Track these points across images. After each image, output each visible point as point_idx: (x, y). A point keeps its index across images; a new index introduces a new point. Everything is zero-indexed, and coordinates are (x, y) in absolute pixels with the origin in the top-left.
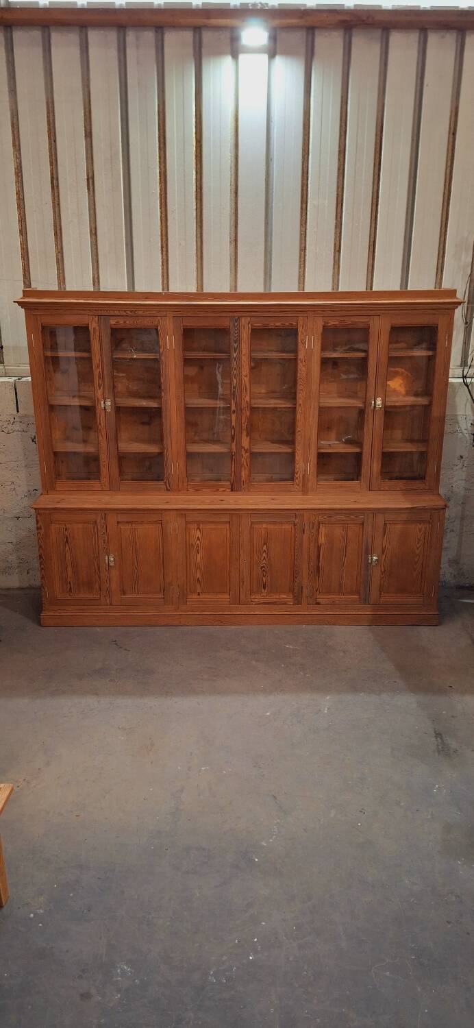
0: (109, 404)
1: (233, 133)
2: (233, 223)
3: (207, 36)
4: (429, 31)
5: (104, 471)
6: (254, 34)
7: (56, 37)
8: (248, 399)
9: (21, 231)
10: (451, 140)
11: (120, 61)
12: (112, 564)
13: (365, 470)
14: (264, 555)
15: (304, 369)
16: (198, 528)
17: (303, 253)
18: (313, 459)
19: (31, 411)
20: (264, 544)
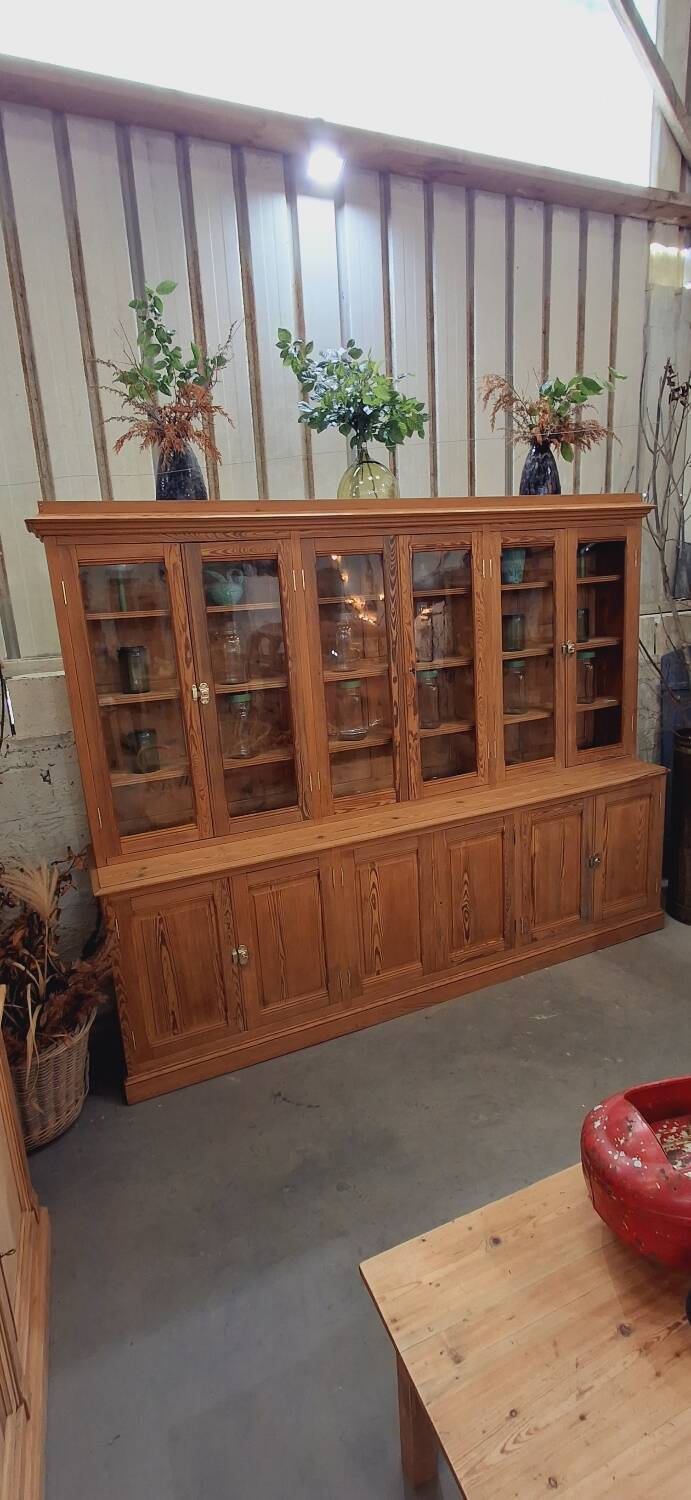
0: (205, 689)
3: (251, 161)
4: (516, 200)
5: (203, 806)
6: (324, 165)
10: (545, 338)
12: (244, 961)
13: (560, 742)
14: (466, 888)
15: (482, 605)
16: (373, 869)
18: (500, 736)
20: (465, 871)
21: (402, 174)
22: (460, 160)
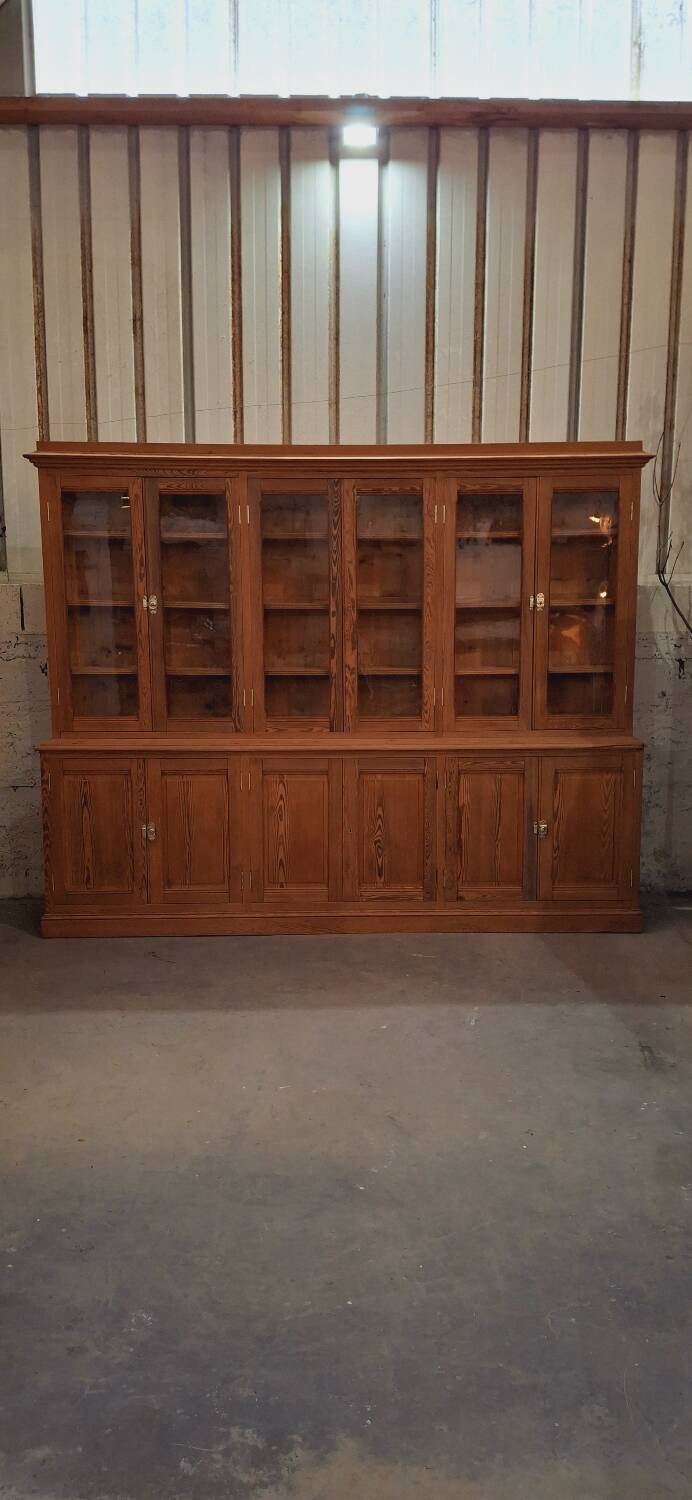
0: (155, 602)
1: (332, 261)
2: (333, 379)
3: (297, 136)
4: (591, 130)
5: (144, 700)
6: (359, 133)
7: (96, 138)
8: (353, 595)
9: (39, 390)
10: (627, 269)
11: (181, 168)
12: (152, 838)
13: (524, 701)
14: (380, 822)
15: (432, 552)
16: (281, 781)
17: (429, 420)
18: (448, 684)
19: (42, 628)
20: (380, 805)
21: (453, 126)
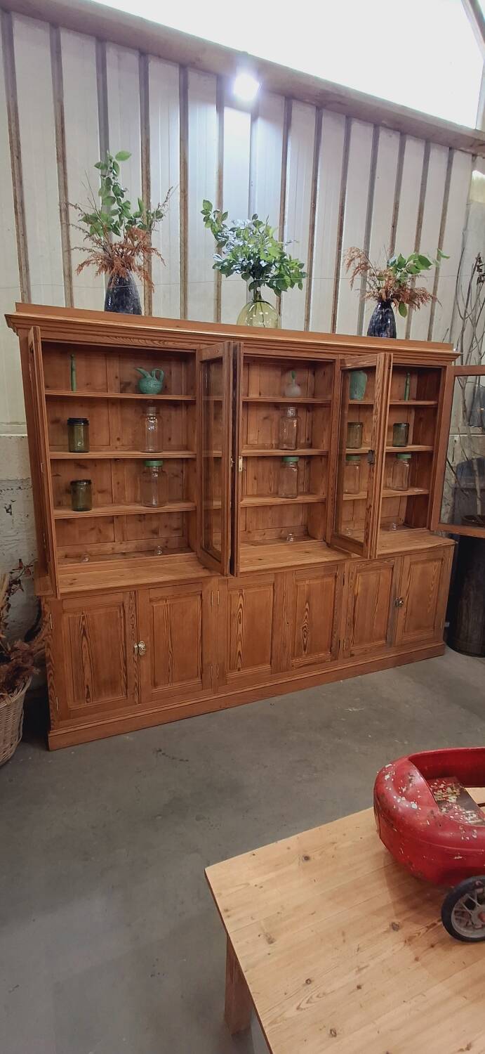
3: (193, 77)
4: (381, 128)
6: (246, 87)
12: (142, 653)
14: (307, 614)
16: (240, 595)
20: (307, 601)
21: (302, 100)
22: (343, 94)
